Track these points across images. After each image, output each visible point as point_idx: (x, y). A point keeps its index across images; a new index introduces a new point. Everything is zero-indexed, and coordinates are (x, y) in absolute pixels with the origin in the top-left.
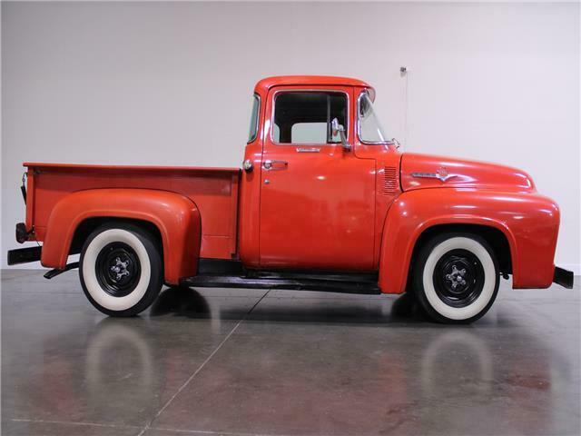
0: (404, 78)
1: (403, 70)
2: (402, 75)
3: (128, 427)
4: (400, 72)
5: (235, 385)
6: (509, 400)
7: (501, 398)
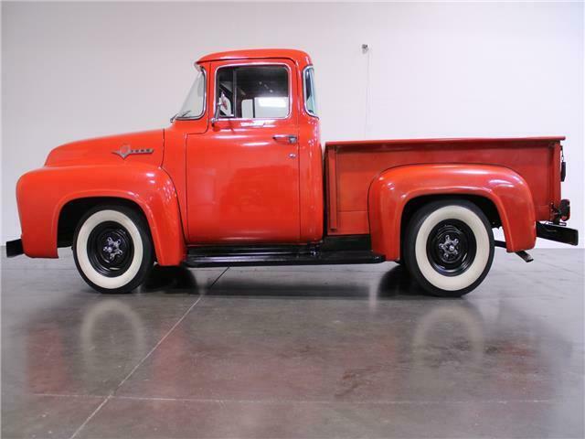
0: (366, 55)
1: (365, 47)
2: (364, 52)
3: (91, 396)
4: (362, 50)
5: (197, 355)
6: (457, 363)
7: (449, 362)
